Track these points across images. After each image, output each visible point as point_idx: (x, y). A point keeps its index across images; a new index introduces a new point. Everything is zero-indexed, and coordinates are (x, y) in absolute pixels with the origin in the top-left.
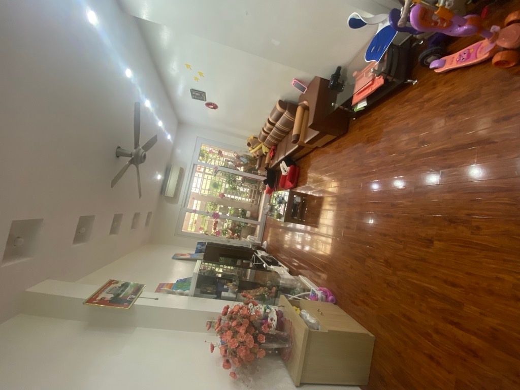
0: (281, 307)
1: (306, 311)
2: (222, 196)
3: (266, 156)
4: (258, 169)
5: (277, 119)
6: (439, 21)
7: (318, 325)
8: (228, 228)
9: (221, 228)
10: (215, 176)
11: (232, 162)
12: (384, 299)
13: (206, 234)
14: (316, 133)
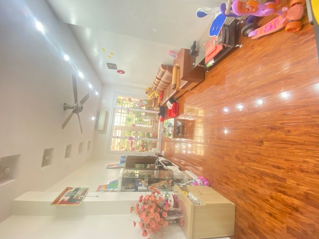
0: (176, 193)
1: (191, 193)
2: (134, 125)
3: (157, 99)
4: (154, 107)
5: (162, 76)
6: (250, 8)
7: (200, 201)
8: (140, 145)
9: (135, 145)
10: (128, 114)
11: (138, 104)
12: (238, 180)
13: (127, 151)
14: (186, 82)
